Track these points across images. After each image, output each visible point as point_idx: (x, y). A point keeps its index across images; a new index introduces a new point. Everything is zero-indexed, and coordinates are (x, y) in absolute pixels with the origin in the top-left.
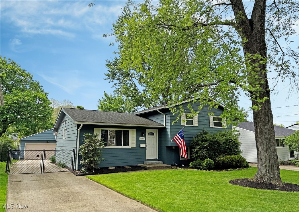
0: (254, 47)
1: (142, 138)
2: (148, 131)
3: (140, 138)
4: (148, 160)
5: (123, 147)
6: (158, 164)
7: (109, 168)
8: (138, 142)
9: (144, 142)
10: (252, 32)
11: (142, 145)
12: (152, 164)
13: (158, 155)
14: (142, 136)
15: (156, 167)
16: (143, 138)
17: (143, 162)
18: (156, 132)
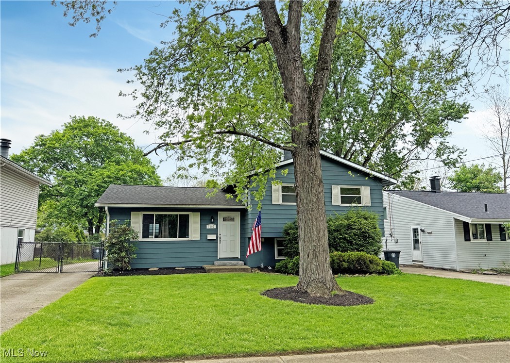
0: (291, 70)
1: (211, 225)
2: (221, 215)
3: (207, 226)
4: (221, 259)
5: (178, 239)
6: (235, 265)
7: (150, 270)
8: (204, 231)
9: (215, 232)
10: (286, 47)
11: (210, 237)
12: (225, 265)
13: (241, 251)
14: (212, 223)
15: (221, 269)
16: (213, 225)
17: (212, 262)
18: (237, 216)
